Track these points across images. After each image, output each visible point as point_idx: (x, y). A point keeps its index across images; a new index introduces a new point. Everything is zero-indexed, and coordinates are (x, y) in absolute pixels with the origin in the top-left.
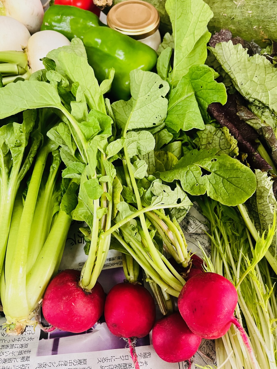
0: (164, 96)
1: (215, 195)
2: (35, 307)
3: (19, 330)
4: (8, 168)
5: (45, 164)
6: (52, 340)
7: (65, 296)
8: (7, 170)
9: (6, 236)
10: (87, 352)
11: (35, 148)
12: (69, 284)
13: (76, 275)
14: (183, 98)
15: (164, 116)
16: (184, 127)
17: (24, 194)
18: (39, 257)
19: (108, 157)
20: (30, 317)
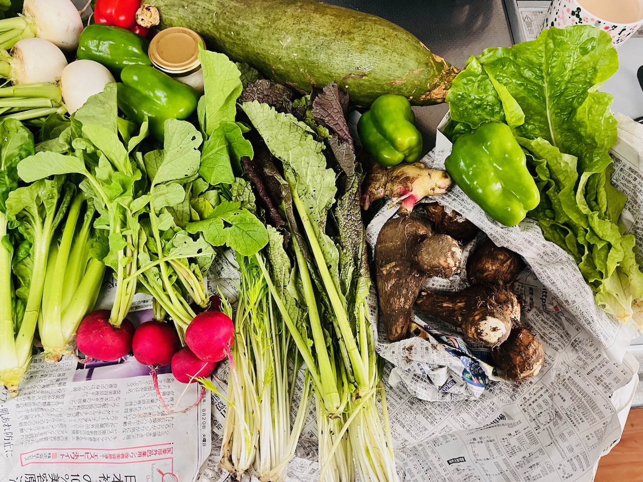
0: (197, 148)
1: (235, 245)
2: (70, 340)
3: (56, 358)
4: (42, 217)
5: (79, 212)
6: (88, 370)
7: (94, 330)
8: (41, 220)
9: (43, 280)
10: (117, 378)
11: (67, 199)
12: (99, 320)
13: (107, 313)
14: (214, 151)
15: (196, 167)
16: (212, 181)
17: (59, 240)
18: (73, 298)
19: (133, 213)
20: (65, 348)
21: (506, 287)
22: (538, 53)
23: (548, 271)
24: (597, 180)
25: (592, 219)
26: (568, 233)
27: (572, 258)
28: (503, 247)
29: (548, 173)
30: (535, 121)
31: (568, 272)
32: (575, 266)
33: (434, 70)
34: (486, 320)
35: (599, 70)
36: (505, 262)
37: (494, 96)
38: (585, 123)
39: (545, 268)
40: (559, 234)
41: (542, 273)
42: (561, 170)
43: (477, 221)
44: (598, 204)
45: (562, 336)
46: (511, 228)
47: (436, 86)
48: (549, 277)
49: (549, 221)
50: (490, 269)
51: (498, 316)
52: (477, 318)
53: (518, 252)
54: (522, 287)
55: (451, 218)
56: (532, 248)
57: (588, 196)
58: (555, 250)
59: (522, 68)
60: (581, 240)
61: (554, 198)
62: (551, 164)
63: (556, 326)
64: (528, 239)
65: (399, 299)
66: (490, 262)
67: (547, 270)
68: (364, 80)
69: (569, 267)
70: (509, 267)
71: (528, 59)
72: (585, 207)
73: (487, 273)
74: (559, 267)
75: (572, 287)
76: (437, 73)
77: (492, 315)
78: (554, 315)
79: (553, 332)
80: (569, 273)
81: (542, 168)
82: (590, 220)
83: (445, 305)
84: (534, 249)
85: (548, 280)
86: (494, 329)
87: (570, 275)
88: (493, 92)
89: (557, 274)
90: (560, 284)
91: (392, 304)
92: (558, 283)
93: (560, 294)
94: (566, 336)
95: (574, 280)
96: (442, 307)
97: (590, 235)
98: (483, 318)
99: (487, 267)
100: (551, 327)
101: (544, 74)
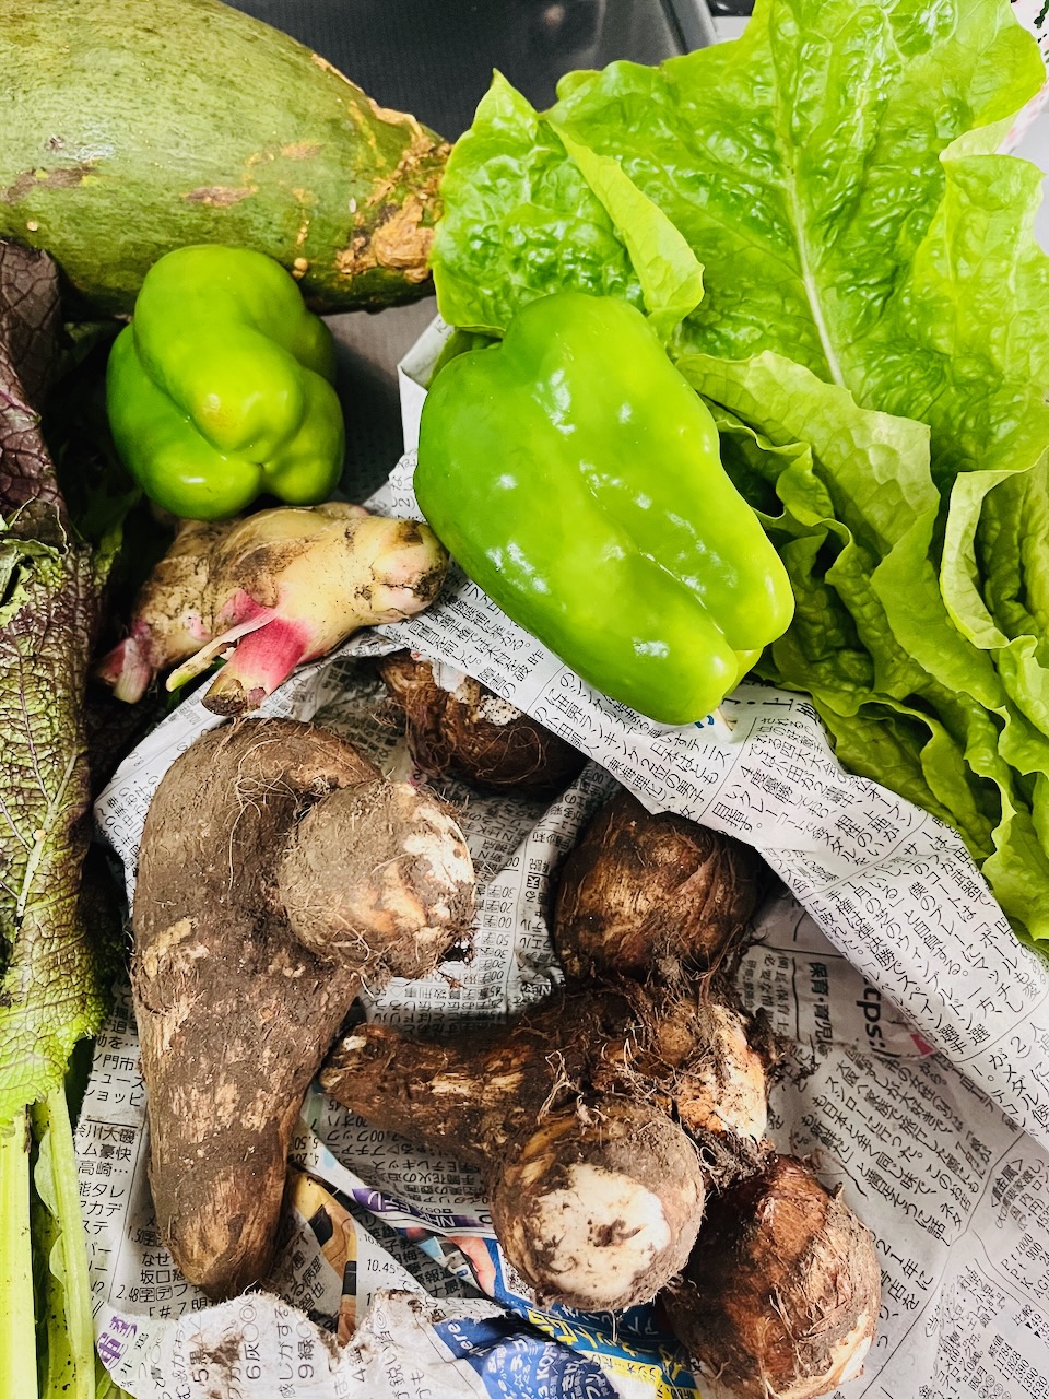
21: (695, 985)
22: (751, 73)
23: (859, 905)
24: (1017, 519)
25: (1016, 672)
26: (930, 735)
27: (953, 839)
28: (668, 816)
29: (826, 499)
30: (759, 310)
31: (941, 899)
32: (967, 872)
33: (369, 149)
34: (564, 1184)
35: (977, 111)
36: (684, 877)
37: (599, 227)
38: (947, 299)
39: (847, 894)
40: (898, 745)
41: (836, 915)
42: (873, 481)
43: (553, 711)
44: (1030, 611)
45: (952, 1163)
46: (691, 733)
47: (385, 211)
48: (865, 931)
49: (852, 694)
50: (626, 910)
51: (626, 1156)
52: (532, 1172)
53: (732, 831)
54: (784, 964)
55: (463, 710)
56: (787, 808)
57: (988, 585)
58: (881, 811)
59: (700, 132)
60: (981, 762)
61: (857, 599)
62: (832, 462)
63: (928, 1116)
64: (765, 770)
65: (209, 1089)
66: (625, 881)
67: (855, 900)
68: (91, 191)
69: (947, 880)
70: (706, 894)
71: (721, 101)
72: (984, 623)
73: (618, 929)
74: (903, 885)
75: (966, 966)
76: (381, 161)
77: (597, 1153)
78: (916, 1071)
79: (917, 1147)
80: (947, 909)
81: (798, 480)
82: (1007, 674)
83: (441, 1087)
84: (799, 814)
85: (862, 946)
86: (607, 1236)
87: (948, 914)
88: (591, 209)
89: (896, 914)
90: (912, 957)
91: (177, 1119)
92: (904, 955)
93: (919, 1001)
94: (969, 1158)
95: (969, 933)
96: (428, 1098)
97: (1013, 738)
98: (556, 1179)
99: (613, 901)
100: (906, 1125)
101: (779, 145)
